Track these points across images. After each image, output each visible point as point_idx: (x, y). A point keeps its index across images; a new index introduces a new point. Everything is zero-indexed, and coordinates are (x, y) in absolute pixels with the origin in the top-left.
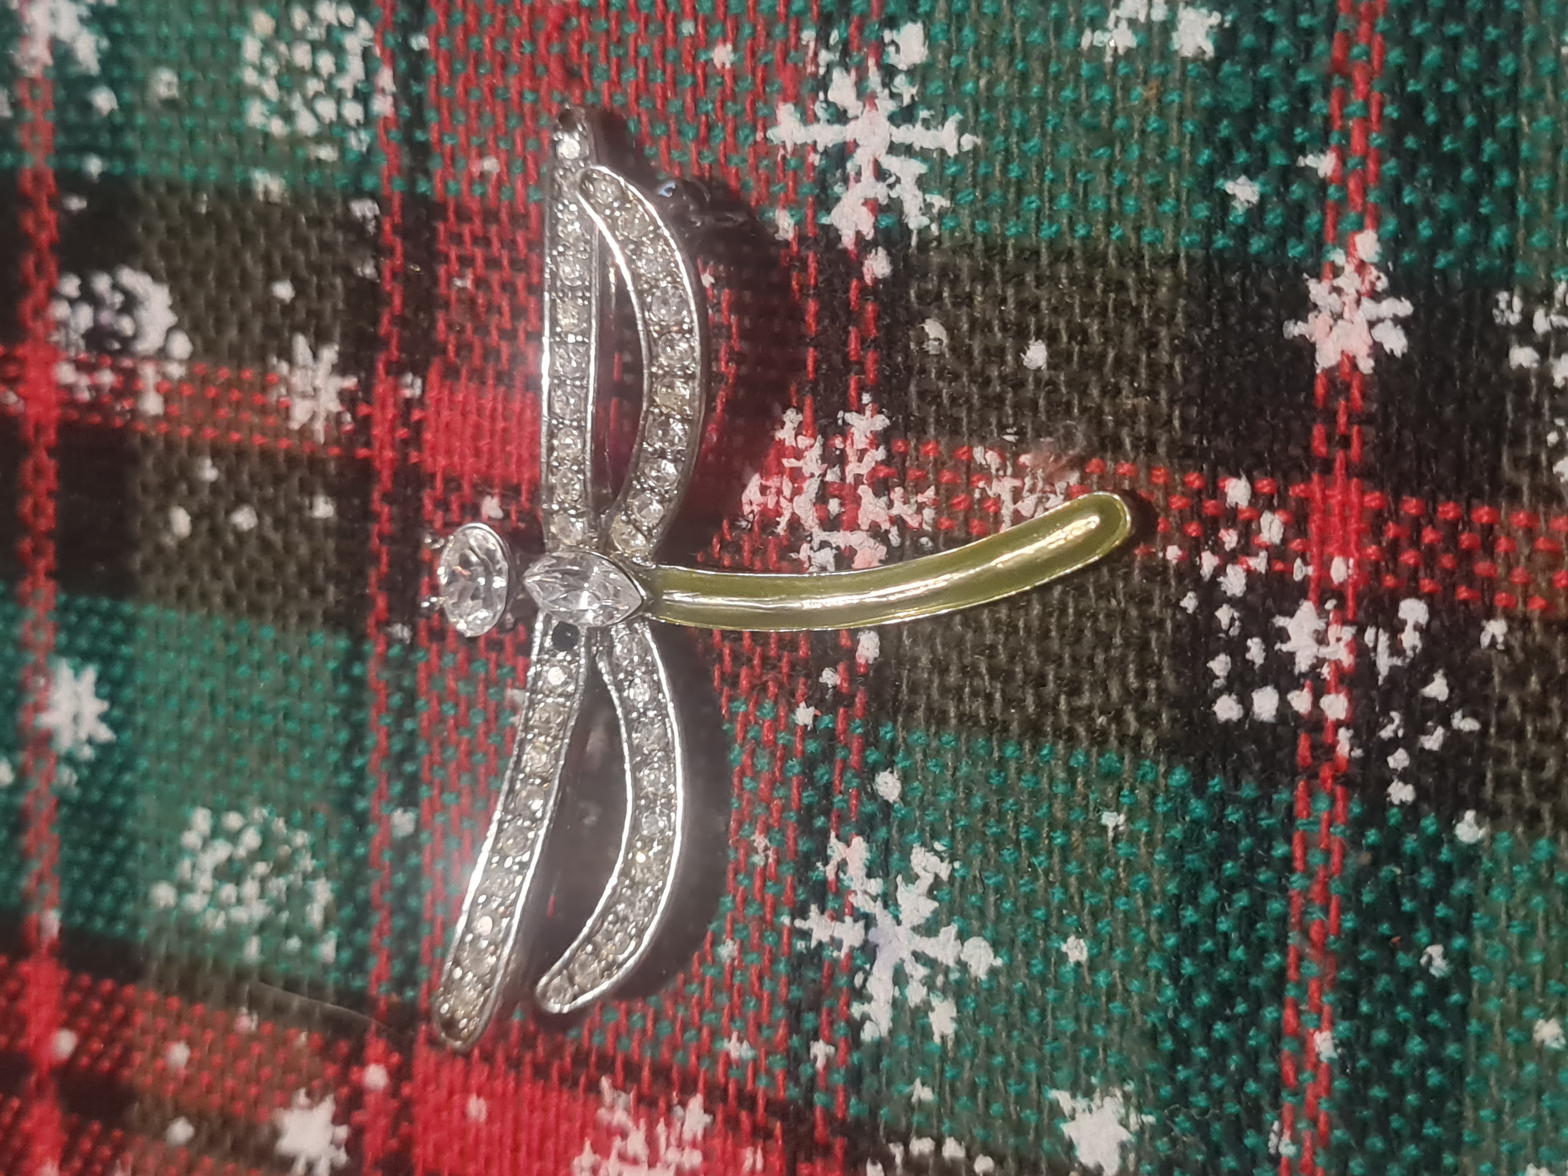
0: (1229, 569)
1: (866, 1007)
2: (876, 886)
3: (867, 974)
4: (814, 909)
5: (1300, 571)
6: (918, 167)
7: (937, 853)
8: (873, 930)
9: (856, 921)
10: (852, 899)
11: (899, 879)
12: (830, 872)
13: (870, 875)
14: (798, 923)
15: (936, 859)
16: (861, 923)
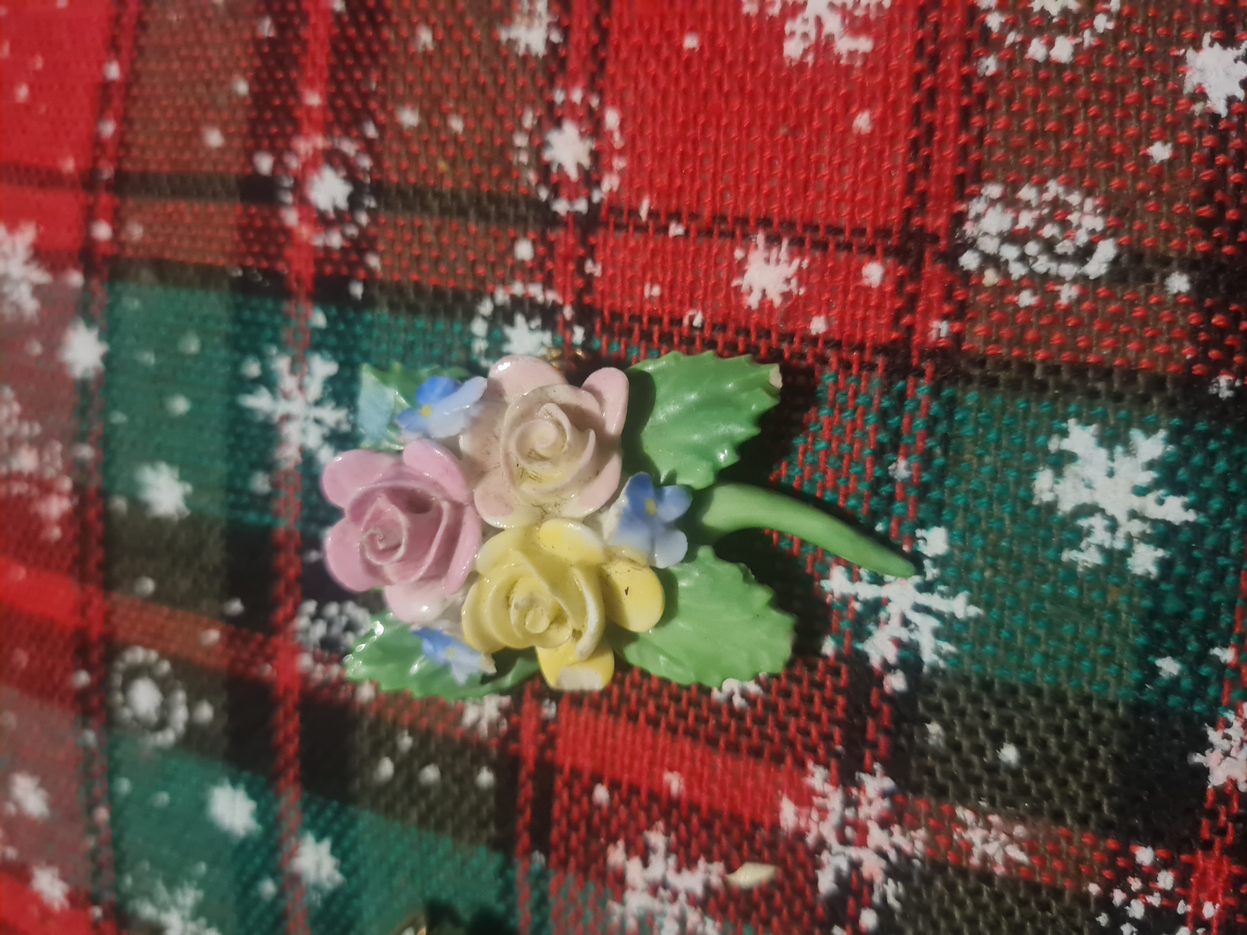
0: (1133, 902)
5: (1182, 908)
6: (934, 623)
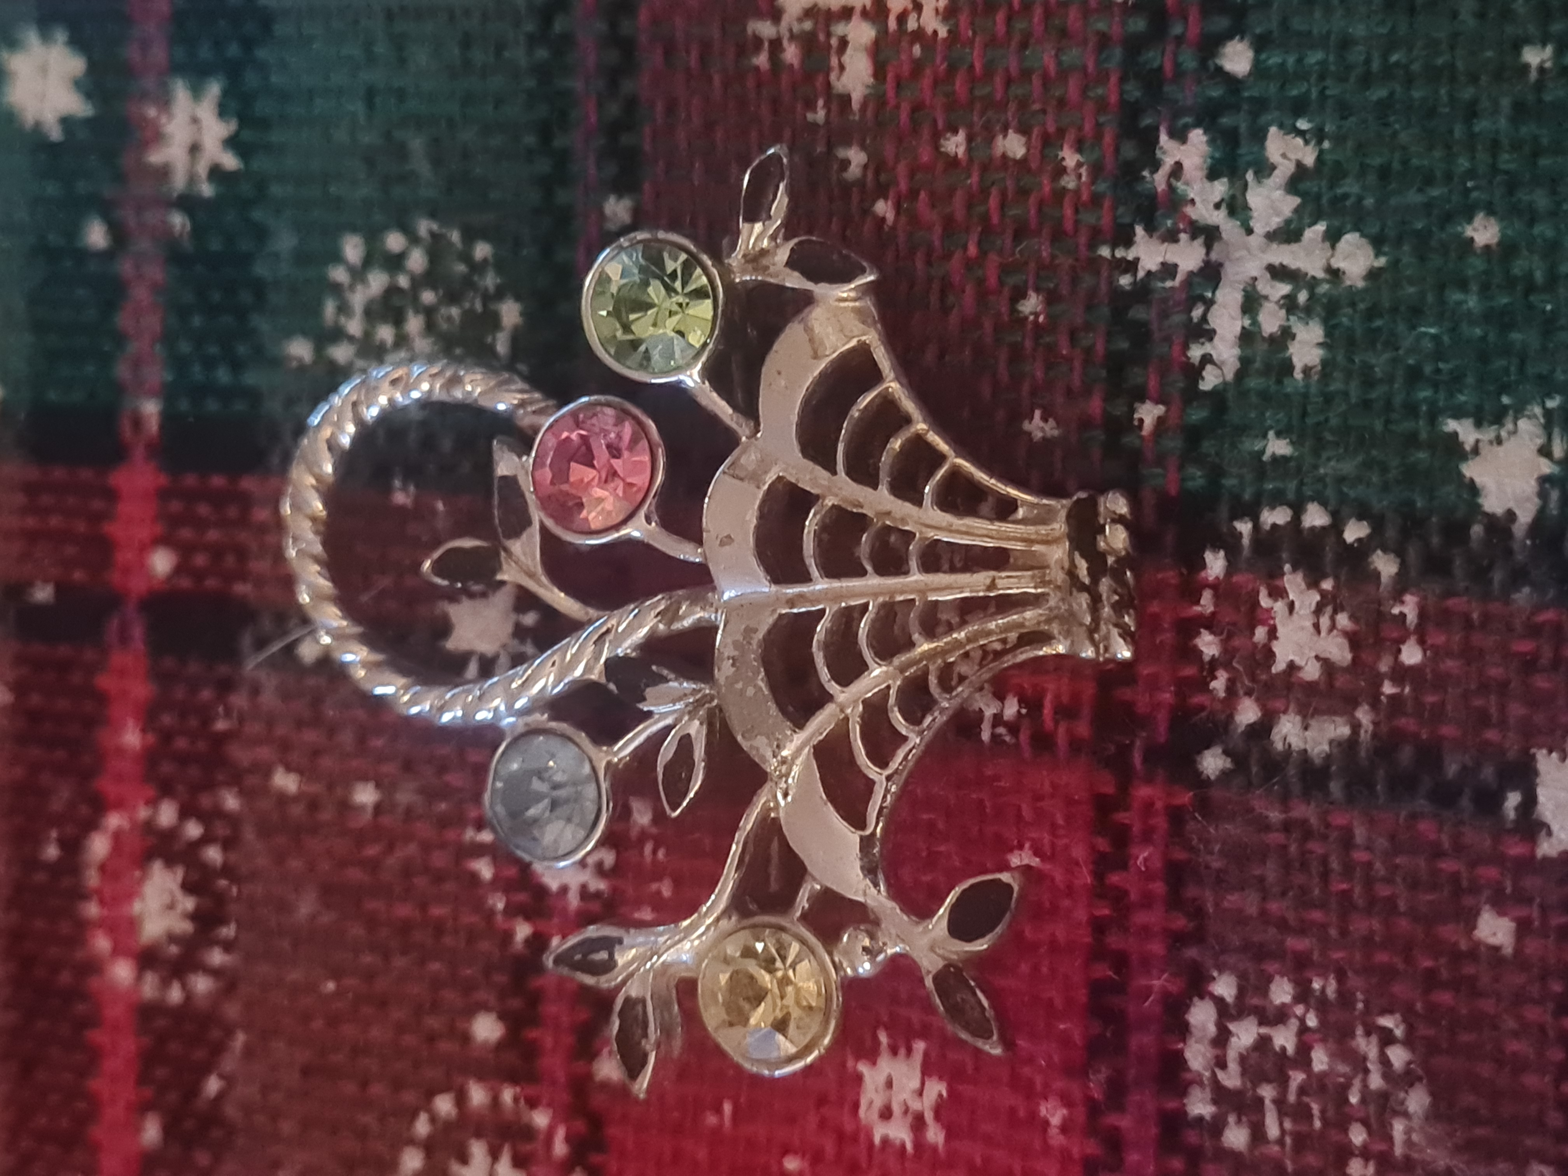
1: (1208, 348)
2: (1220, 188)
3: (1209, 304)
4: (1139, 230)
7: (1301, 133)
8: (1217, 247)
9: (1193, 237)
10: (1189, 210)
11: (1250, 176)
12: (1160, 180)
13: (1213, 175)
14: (1119, 253)
15: (1299, 141)
16: (1200, 240)
